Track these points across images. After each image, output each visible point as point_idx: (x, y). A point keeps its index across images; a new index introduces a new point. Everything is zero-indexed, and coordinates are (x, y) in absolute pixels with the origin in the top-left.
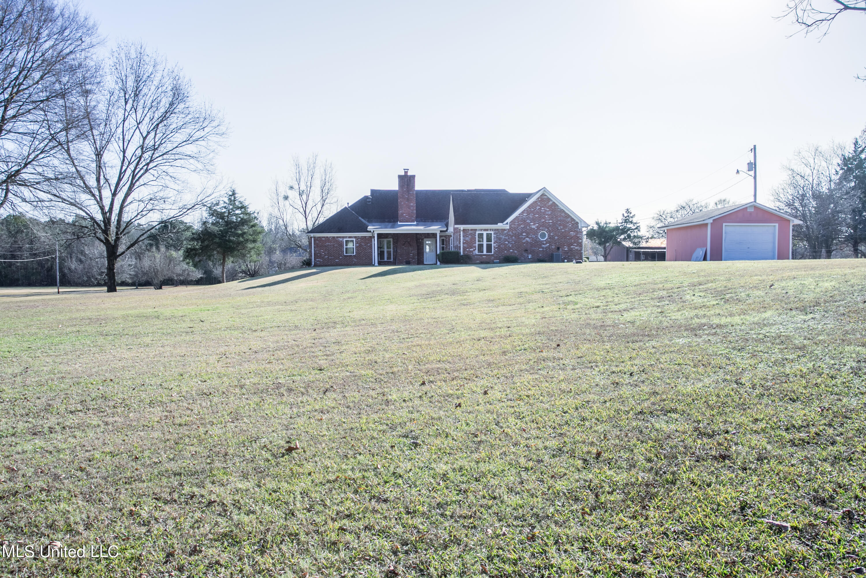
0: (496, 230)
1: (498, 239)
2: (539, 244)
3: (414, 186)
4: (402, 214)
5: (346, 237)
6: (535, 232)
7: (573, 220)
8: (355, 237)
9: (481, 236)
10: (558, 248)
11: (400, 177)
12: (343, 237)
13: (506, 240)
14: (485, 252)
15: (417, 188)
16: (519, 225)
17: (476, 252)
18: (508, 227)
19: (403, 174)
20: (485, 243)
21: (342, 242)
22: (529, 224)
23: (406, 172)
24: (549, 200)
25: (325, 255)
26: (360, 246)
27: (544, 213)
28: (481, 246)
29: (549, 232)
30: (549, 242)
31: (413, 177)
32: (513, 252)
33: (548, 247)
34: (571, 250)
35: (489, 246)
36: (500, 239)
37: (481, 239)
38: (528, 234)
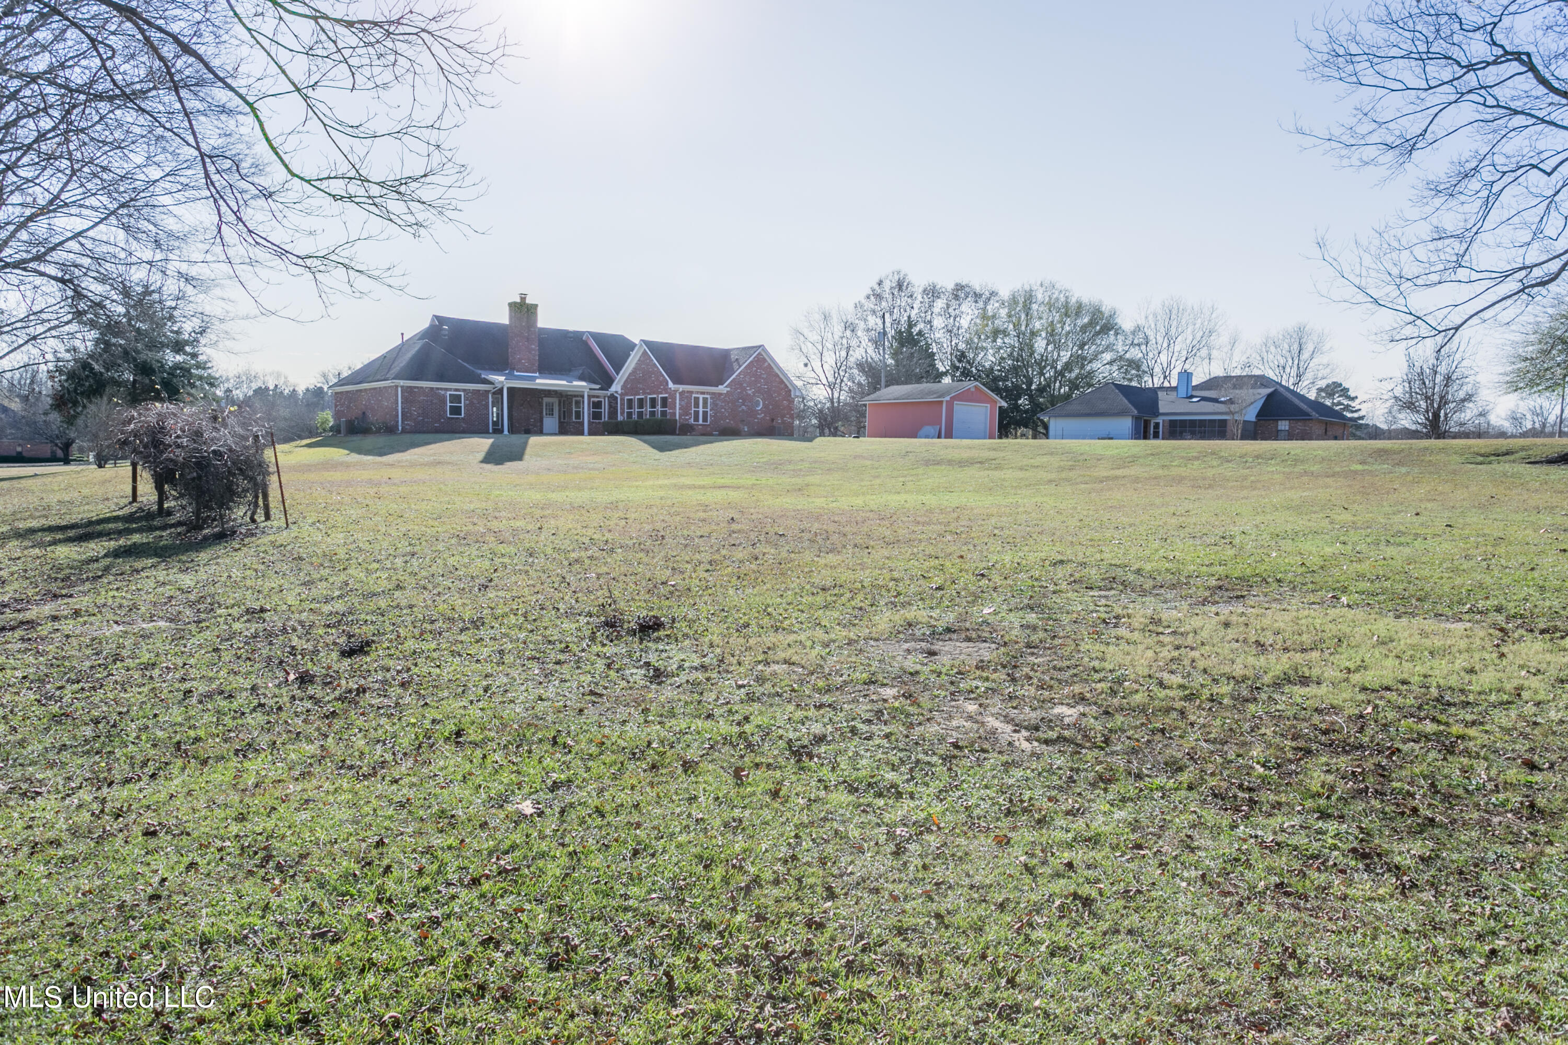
0: (713, 394)
1: (714, 404)
2: (754, 414)
3: (536, 321)
4: (520, 360)
5: (450, 390)
6: (751, 399)
7: (786, 386)
8: (464, 390)
9: (697, 399)
10: (773, 421)
11: (512, 305)
12: (446, 390)
13: (722, 407)
14: (701, 422)
15: (541, 324)
16: (738, 390)
17: (692, 421)
18: (726, 391)
19: (518, 300)
20: (701, 410)
21: (444, 397)
22: (745, 389)
23: (523, 299)
24: (765, 360)
25: (419, 415)
26: (472, 403)
27: (760, 377)
28: (697, 413)
29: (764, 400)
30: (764, 413)
31: (535, 306)
32: (729, 422)
33: (763, 419)
34: (785, 423)
35: (705, 413)
36: (716, 405)
37: (697, 405)
38: (744, 401)
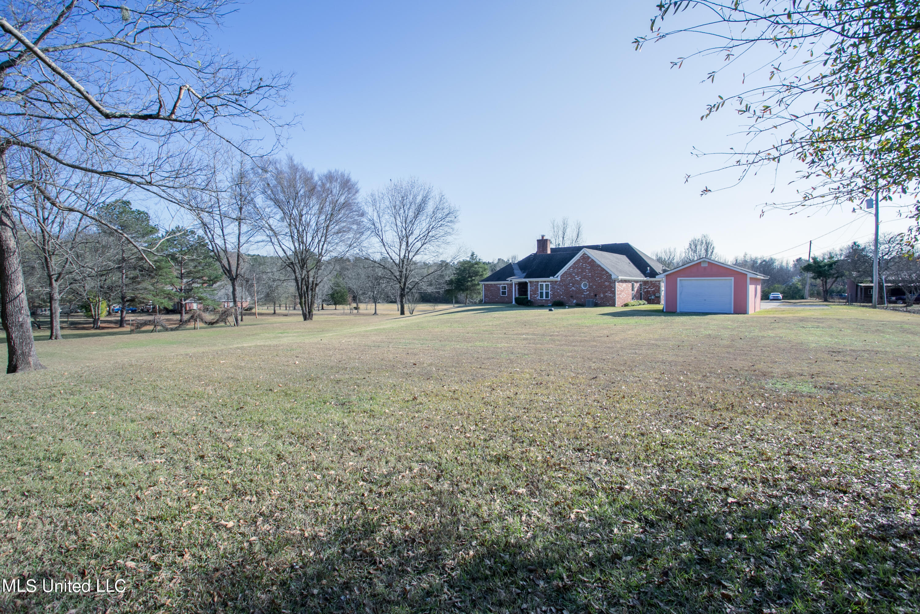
0: (550, 281)
1: (553, 288)
2: (581, 291)
6: (579, 283)
7: (607, 272)
9: (542, 285)
10: (596, 295)
11: (538, 241)
12: (500, 284)
13: (558, 289)
14: (544, 298)
16: (567, 278)
17: (539, 298)
18: (559, 279)
20: (544, 291)
21: (499, 287)
22: (574, 277)
23: (543, 237)
25: (490, 296)
27: (585, 268)
28: (541, 293)
29: (589, 282)
30: (589, 291)
32: (563, 298)
33: (588, 294)
34: (606, 296)
35: (547, 293)
36: (554, 288)
37: (542, 289)
38: (573, 284)
